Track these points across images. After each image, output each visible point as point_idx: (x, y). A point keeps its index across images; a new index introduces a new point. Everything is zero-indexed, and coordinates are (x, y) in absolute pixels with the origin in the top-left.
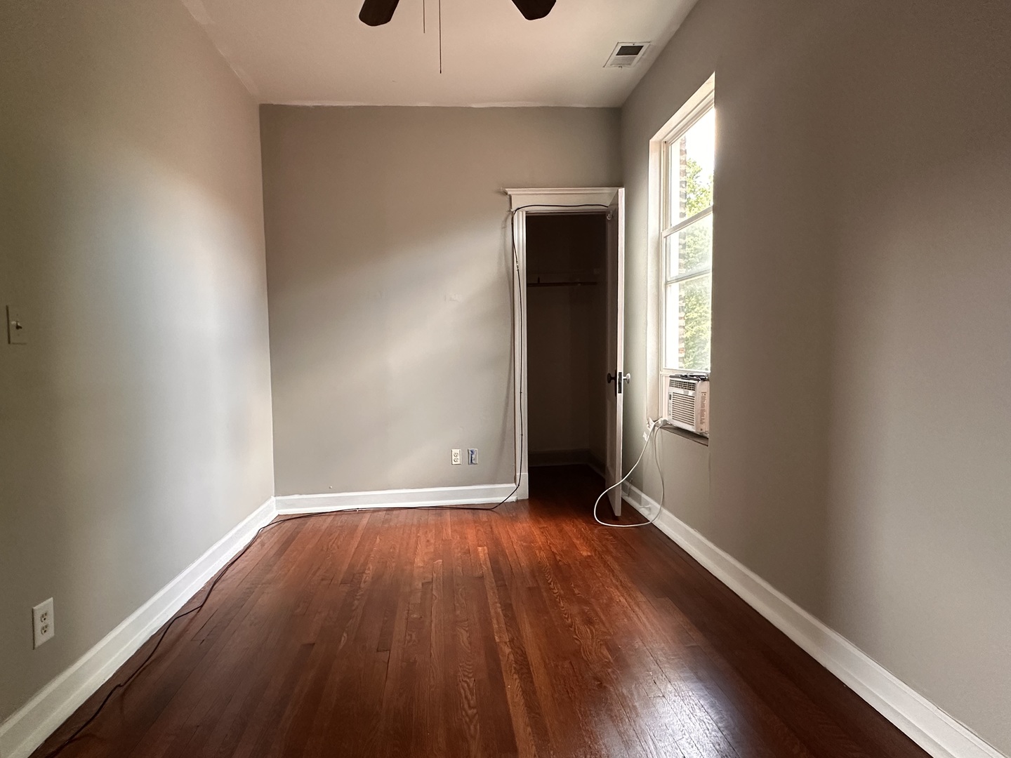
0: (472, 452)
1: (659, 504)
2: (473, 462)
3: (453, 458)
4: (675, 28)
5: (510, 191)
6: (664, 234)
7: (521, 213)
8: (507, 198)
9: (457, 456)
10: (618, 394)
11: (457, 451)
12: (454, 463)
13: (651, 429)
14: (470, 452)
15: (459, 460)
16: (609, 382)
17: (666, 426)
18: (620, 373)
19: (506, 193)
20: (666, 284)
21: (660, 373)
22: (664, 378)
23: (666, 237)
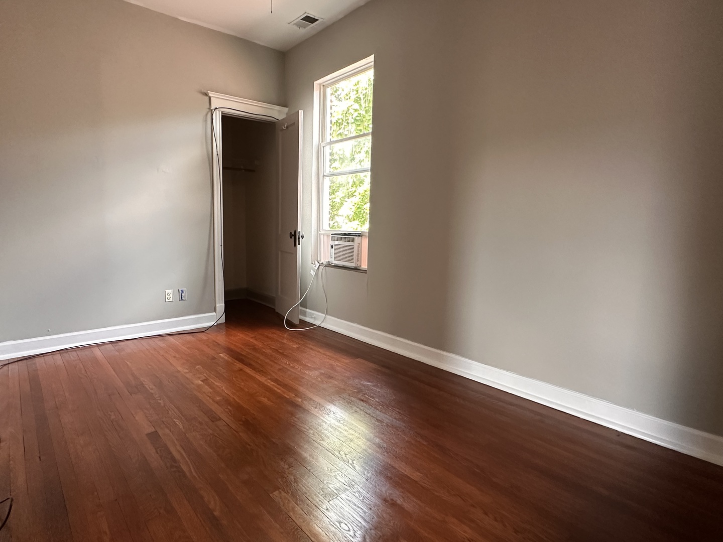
0: (182, 291)
1: (324, 313)
2: (183, 298)
3: (167, 296)
4: (341, 17)
5: (211, 94)
6: (322, 144)
7: (218, 112)
8: (207, 98)
9: (170, 295)
10: (298, 246)
11: (170, 291)
12: (167, 300)
13: (316, 268)
14: (181, 292)
15: (171, 299)
16: (291, 238)
17: (329, 265)
18: (300, 232)
19: (206, 95)
20: (323, 177)
21: (319, 232)
22: (322, 236)
23: (324, 147)
